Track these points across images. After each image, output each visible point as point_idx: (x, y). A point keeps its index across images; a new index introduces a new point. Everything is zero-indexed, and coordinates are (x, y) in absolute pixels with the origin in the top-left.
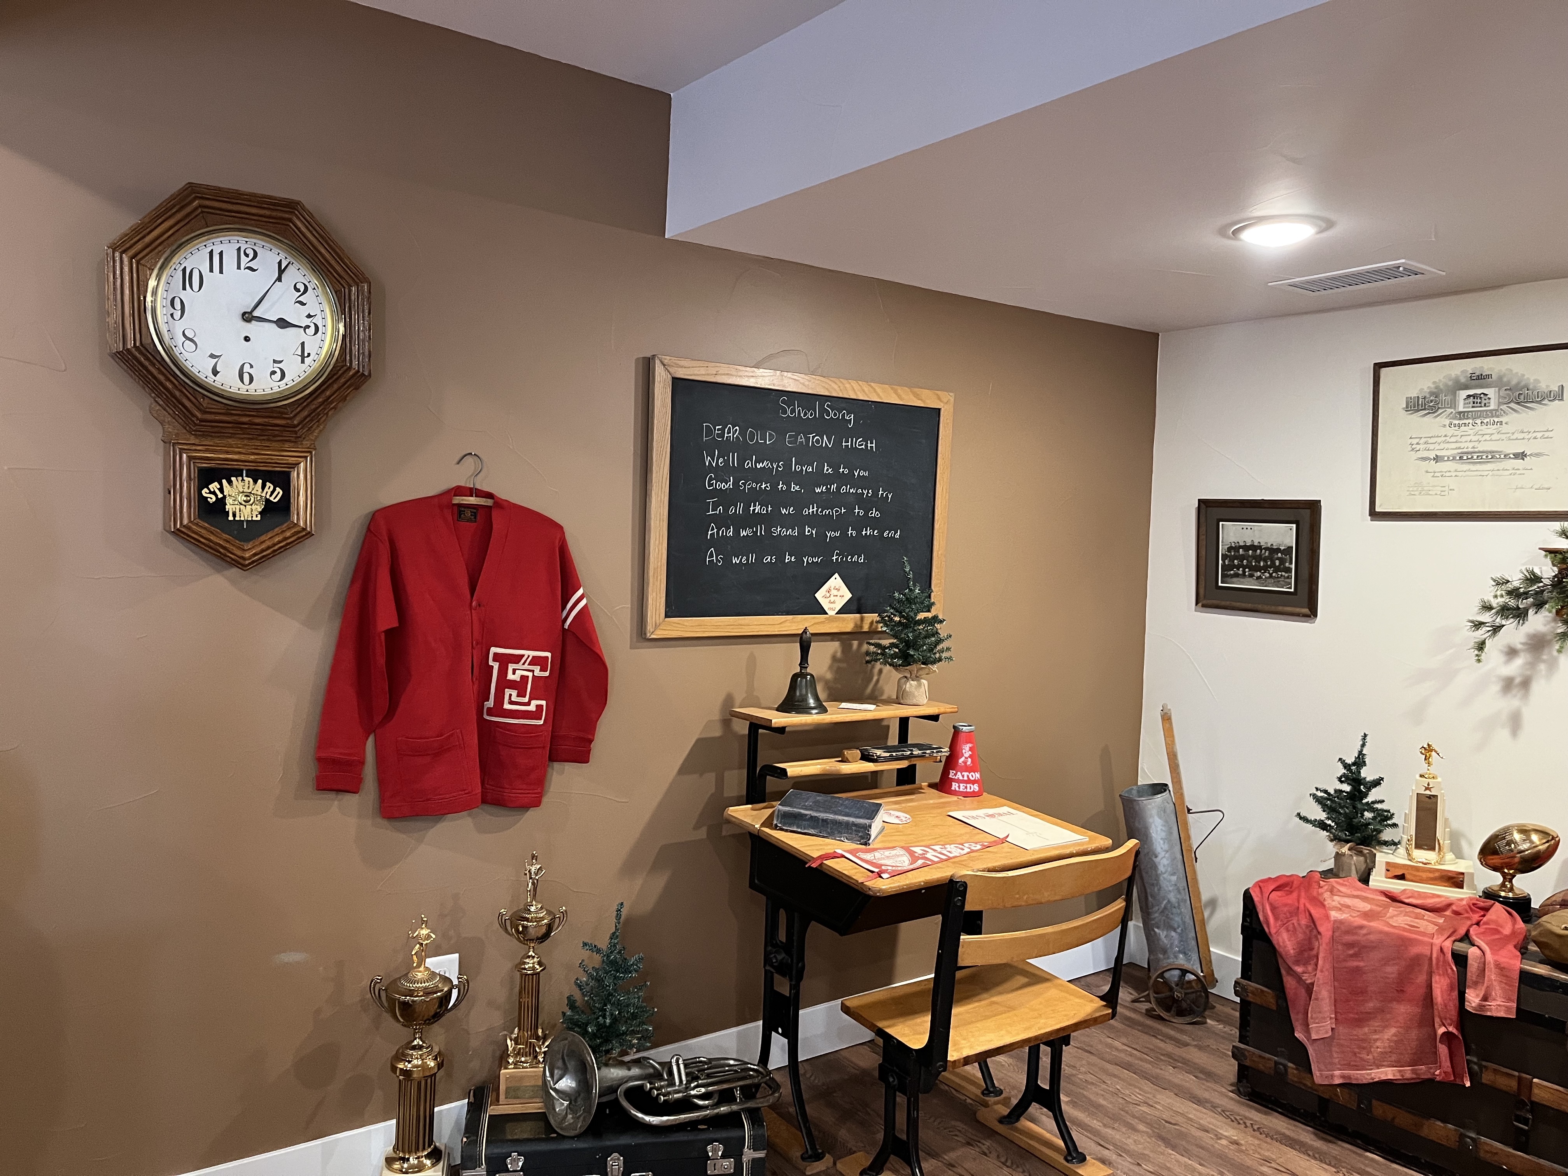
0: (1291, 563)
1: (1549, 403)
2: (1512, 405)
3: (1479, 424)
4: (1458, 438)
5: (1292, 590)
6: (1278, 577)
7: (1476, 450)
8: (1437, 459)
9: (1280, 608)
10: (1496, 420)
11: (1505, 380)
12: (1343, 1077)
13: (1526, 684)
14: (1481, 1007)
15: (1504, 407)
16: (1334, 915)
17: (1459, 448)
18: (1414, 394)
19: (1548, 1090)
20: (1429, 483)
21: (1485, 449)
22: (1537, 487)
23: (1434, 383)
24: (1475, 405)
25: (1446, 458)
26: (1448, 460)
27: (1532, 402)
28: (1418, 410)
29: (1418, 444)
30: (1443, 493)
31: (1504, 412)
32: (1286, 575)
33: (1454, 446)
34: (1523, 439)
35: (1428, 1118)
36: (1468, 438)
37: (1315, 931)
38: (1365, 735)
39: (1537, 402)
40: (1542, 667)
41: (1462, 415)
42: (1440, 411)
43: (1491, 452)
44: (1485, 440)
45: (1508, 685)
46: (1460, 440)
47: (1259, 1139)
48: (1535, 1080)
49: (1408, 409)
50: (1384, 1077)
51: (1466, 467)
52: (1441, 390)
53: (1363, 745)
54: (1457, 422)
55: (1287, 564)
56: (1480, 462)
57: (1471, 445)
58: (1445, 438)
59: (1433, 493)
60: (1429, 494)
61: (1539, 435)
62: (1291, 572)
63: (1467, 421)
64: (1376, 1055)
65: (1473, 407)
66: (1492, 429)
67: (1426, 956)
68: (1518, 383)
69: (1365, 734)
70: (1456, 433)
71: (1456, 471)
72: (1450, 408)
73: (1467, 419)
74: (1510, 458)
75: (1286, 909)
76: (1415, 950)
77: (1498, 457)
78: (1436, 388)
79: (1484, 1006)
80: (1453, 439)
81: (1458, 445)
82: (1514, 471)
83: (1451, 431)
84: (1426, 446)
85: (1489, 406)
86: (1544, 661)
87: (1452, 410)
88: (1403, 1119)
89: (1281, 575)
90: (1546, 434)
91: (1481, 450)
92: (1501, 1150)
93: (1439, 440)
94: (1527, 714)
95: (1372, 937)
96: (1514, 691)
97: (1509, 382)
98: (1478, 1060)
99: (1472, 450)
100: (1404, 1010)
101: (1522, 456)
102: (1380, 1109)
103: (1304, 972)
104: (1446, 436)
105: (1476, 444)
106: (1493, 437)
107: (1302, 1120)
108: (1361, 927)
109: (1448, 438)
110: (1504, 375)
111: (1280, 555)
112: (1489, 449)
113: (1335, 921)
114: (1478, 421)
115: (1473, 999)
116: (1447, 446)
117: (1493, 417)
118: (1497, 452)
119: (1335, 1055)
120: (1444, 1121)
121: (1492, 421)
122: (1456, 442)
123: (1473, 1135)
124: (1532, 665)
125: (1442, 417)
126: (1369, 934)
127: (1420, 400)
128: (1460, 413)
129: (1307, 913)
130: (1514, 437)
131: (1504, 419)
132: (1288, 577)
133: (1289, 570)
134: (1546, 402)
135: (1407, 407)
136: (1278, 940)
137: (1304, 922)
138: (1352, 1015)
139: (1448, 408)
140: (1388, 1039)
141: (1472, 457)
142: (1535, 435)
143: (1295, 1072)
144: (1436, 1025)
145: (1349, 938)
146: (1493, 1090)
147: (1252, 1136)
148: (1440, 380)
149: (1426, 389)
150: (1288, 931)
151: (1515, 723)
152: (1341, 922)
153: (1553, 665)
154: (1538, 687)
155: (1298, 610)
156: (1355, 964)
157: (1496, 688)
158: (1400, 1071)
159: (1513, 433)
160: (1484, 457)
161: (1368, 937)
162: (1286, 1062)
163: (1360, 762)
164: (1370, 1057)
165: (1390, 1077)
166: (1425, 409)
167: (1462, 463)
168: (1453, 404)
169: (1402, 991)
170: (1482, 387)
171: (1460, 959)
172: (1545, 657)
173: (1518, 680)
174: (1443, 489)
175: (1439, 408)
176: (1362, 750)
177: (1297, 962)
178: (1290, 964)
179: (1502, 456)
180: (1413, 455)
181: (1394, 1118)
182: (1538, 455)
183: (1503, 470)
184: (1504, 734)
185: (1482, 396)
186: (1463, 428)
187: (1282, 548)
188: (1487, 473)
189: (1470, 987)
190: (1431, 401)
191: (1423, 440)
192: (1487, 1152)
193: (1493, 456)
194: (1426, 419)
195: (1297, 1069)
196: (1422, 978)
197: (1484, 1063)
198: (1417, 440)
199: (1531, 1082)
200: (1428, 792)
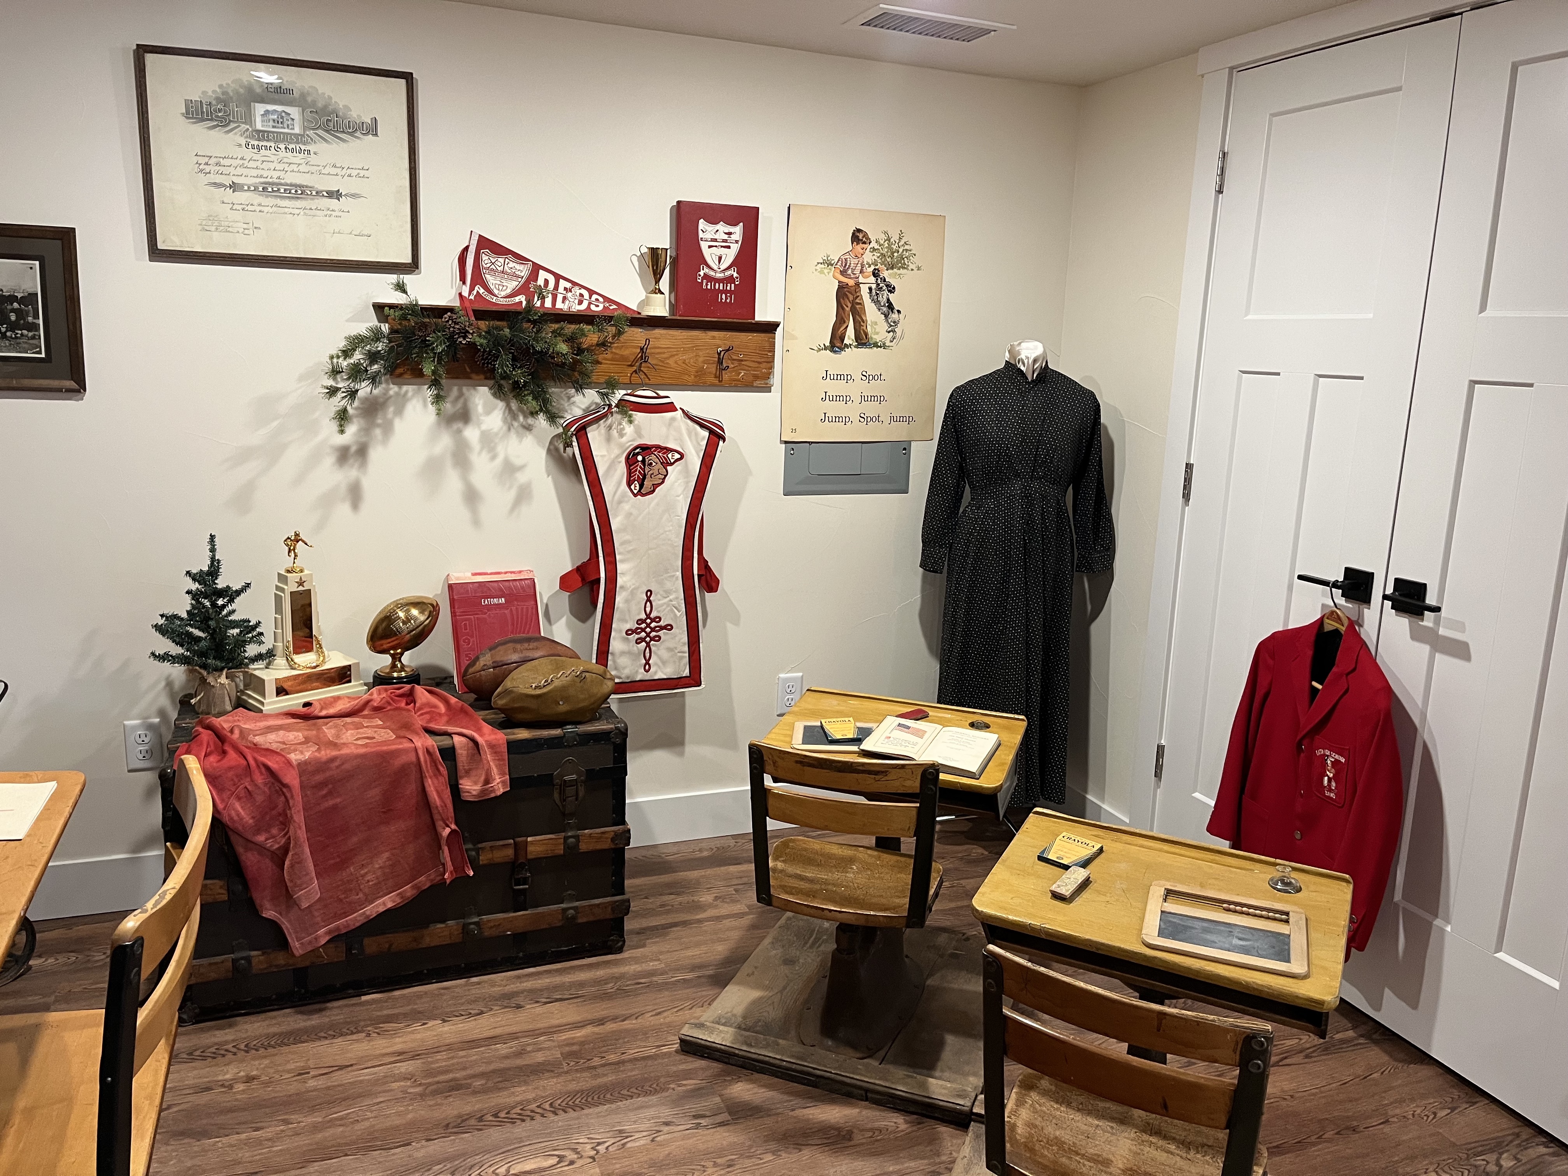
0: (36, 316)
1: (362, 136)
2: (320, 132)
3: (283, 149)
4: (258, 164)
5: (43, 355)
6: (16, 338)
7: (283, 181)
8: (234, 187)
9: (27, 382)
10: (303, 148)
11: (309, 99)
12: (329, 932)
13: (362, 451)
14: (483, 792)
15: (311, 133)
16: (294, 757)
17: (261, 177)
18: (196, 98)
19: (541, 843)
20: (227, 217)
21: (294, 182)
22: (357, 233)
23: (221, 86)
24: (276, 124)
25: (246, 188)
26: (249, 190)
27: (343, 132)
28: (202, 120)
29: (206, 164)
30: (246, 232)
31: (312, 139)
32: (30, 334)
33: (255, 173)
34: (337, 175)
35: (427, 927)
36: (272, 166)
37: (276, 784)
38: (212, 537)
39: (349, 133)
40: (378, 432)
41: (261, 135)
42: (233, 125)
43: (300, 186)
44: (293, 171)
45: (343, 455)
46: (262, 167)
47: (265, 1057)
48: (529, 839)
49: (188, 115)
50: (382, 909)
51: (271, 201)
52: (231, 98)
53: (213, 550)
54: (256, 143)
55: (30, 319)
56: (289, 197)
57: (276, 174)
58: (242, 162)
59: (235, 230)
60: (229, 231)
61: (354, 173)
62: (38, 329)
63: (268, 144)
64: (366, 890)
65: (273, 127)
66: (299, 158)
67: (412, 763)
68: (326, 107)
69: (211, 535)
70: (256, 157)
71: (260, 205)
72: (245, 123)
73: (268, 140)
74: (323, 195)
75: (230, 774)
76: (398, 762)
77: (309, 193)
78: (223, 93)
79: (487, 790)
80: (252, 164)
81: (260, 172)
82: (329, 212)
83: (249, 153)
84: (217, 168)
85: (293, 129)
86: (379, 426)
87: (248, 127)
88: (401, 940)
89: (22, 335)
90: (362, 173)
91: (289, 182)
92: (504, 919)
93: (235, 163)
94: (367, 484)
95: (347, 766)
96: (351, 461)
97: (314, 102)
98: (474, 845)
99: (277, 181)
100: (396, 828)
101: (335, 195)
102: (371, 945)
103: (267, 839)
104: (242, 159)
105: (282, 174)
106: (302, 168)
107: (276, 1007)
108: (333, 760)
109: (246, 162)
110: (308, 94)
111: (16, 305)
112: (298, 182)
113: (299, 764)
114: (282, 146)
115: (470, 787)
116: (245, 172)
117: (299, 143)
118: (307, 187)
119: (316, 914)
120: (443, 921)
121: (298, 148)
122: (257, 168)
123: (476, 919)
124: (367, 430)
125: (236, 134)
126: (343, 764)
127: (205, 106)
128: (259, 131)
129: (263, 770)
130: (325, 171)
131: (312, 148)
132: (33, 338)
133: (35, 327)
134: (358, 134)
135: (187, 112)
136: (229, 815)
137: (259, 779)
138: (332, 862)
139: (243, 123)
140: (380, 868)
141: (279, 190)
142: (349, 172)
143: (262, 958)
144: (439, 829)
145: (319, 778)
146: (493, 866)
147: (254, 1059)
148: (228, 84)
149: (210, 93)
150: (239, 798)
151: (355, 495)
152: (306, 763)
153: (388, 428)
154: (376, 454)
155: (55, 383)
156: (331, 803)
157: (330, 460)
158: (398, 894)
159: (325, 167)
160: (293, 191)
161: (343, 767)
162: (244, 954)
163: (214, 570)
164: (361, 895)
165: (390, 905)
166: (211, 120)
167: (267, 196)
168: (249, 119)
169: (391, 810)
170: (282, 103)
171: (448, 754)
172: (379, 421)
173: (354, 449)
174: (245, 226)
175: (230, 121)
176: (214, 556)
177: (258, 831)
178: (249, 837)
179: (314, 193)
180: (204, 179)
181: (391, 946)
182: (354, 196)
183: (316, 209)
184: (345, 508)
185: (283, 114)
186: (263, 152)
187: (19, 295)
188: (297, 211)
189: (462, 778)
190: (220, 111)
191: (213, 161)
192: (491, 927)
193: (300, 192)
194: (212, 132)
195: (263, 954)
196: (411, 788)
197: (480, 846)
198: (206, 159)
199: (526, 842)
200: (301, 588)
